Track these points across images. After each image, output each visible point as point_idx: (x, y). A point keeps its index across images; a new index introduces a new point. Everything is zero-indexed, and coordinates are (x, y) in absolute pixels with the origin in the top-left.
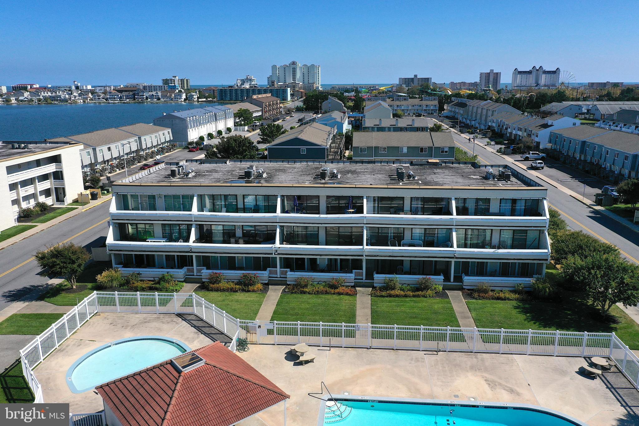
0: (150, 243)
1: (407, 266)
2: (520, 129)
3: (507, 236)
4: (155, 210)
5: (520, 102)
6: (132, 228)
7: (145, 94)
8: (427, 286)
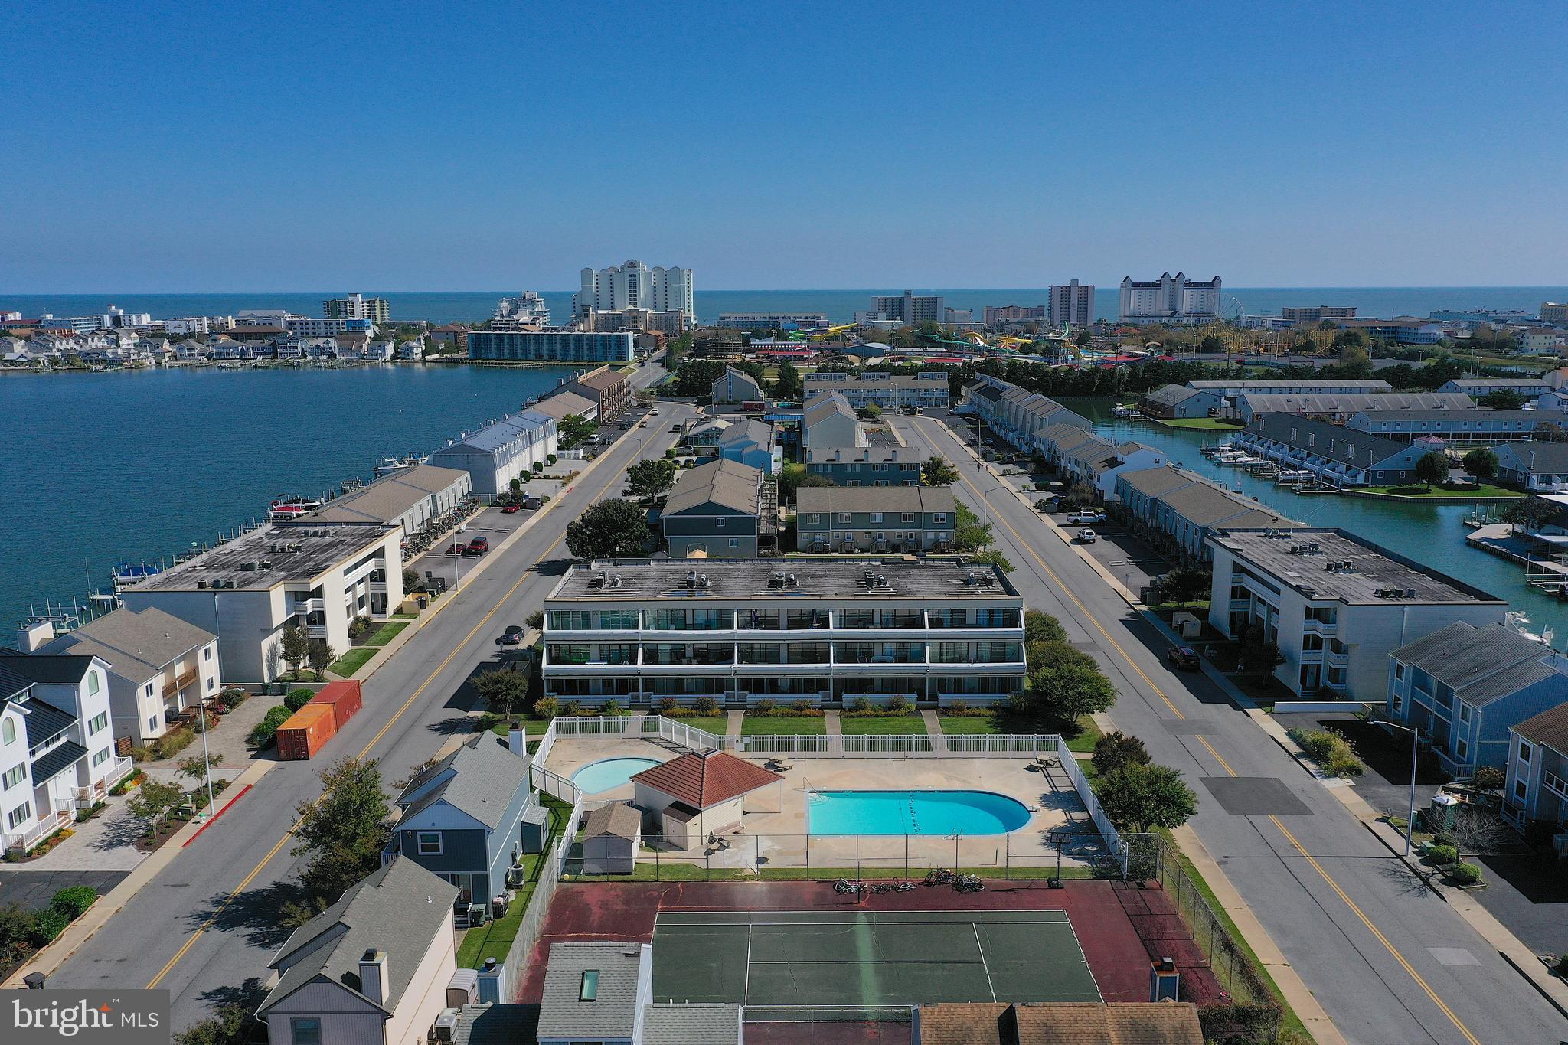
0: (588, 666)
1: (878, 684)
2: (1077, 464)
3: (985, 648)
4: (589, 628)
5: (1112, 378)
6: (555, 650)
7: (299, 344)
8: (899, 705)
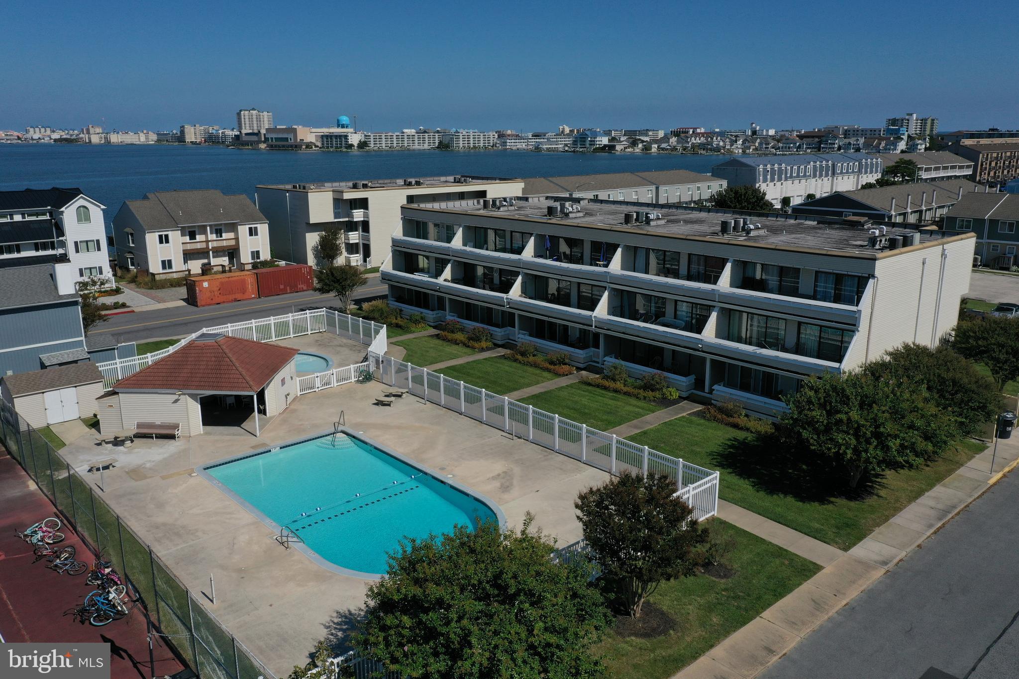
7: (837, 141)
8: (652, 385)
